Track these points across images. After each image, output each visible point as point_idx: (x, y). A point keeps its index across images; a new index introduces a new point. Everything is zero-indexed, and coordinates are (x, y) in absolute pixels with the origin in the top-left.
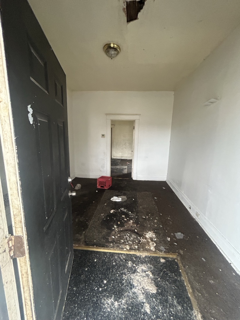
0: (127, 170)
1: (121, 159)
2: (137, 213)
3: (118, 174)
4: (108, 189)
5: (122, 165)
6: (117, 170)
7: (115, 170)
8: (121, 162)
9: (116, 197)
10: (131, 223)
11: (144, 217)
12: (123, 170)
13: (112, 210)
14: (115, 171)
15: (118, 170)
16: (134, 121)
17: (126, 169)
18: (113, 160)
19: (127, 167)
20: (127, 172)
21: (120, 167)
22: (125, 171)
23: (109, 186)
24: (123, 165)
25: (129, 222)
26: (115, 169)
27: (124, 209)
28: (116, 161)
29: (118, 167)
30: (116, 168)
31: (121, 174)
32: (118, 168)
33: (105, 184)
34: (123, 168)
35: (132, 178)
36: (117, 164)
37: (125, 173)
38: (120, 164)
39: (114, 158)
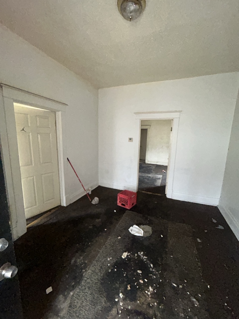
0: (161, 181)
1: (156, 165)
2: (164, 270)
3: (149, 186)
4: (130, 210)
5: (156, 173)
6: (148, 179)
7: (145, 180)
8: (155, 168)
9: (137, 227)
10: (149, 293)
11: (175, 285)
12: (155, 180)
13: (126, 252)
15: (150, 180)
16: (172, 121)
18: (147, 165)
19: (161, 176)
20: (160, 185)
21: (153, 175)
22: (159, 183)
23: (133, 204)
24: (158, 173)
25: (147, 292)
26: (146, 178)
27: (143, 255)
28: (151, 167)
29: (150, 175)
30: (147, 176)
31: (153, 186)
32: (150, 177)
33: (127, 202)
34: (156, 178)
35: (166, 194)
36: (150, 171)
37: (157, 185)
38: (154, 172)
39: (148, 163)
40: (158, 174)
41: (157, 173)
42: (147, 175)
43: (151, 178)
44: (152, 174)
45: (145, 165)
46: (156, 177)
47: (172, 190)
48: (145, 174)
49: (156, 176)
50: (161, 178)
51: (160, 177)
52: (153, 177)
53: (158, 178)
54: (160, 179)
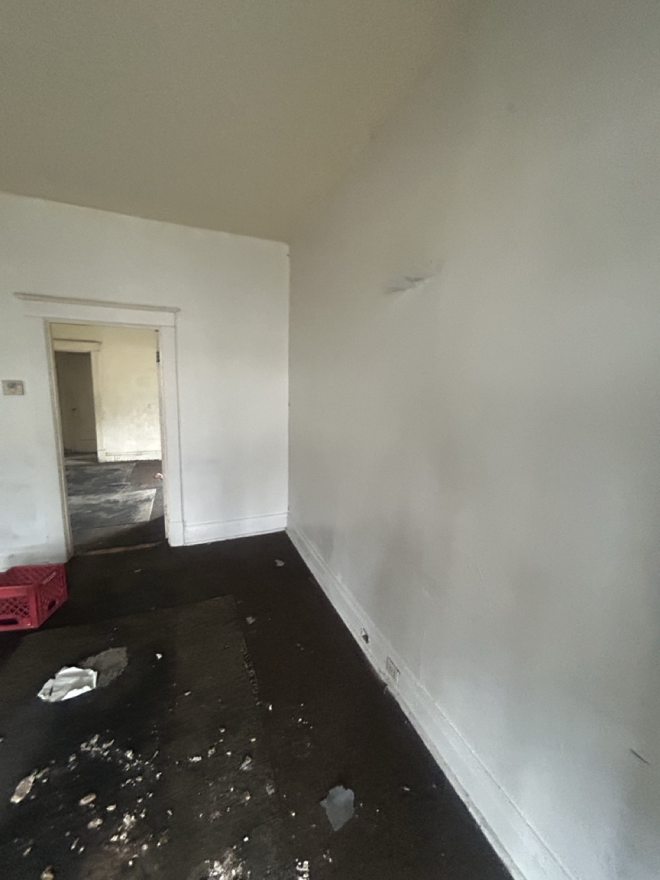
0: (151, 507)
1: (136, 461)
3: (112, 530)
4: (42, 628)
5: (138, 486)
6: (109, 511)
7: (99, 514)
8: (133, 472)
9: (72, 670)
10: (123, 837)
11: (197, 759)
12: (134, 507)
13: (28, 775)
14: (103, 515)
15: (115, 512)
17: (148, 500)
18: (105, 467)
19: (153, 492)
20: (151, 516)
21: (127, 494)
22: (145, 514)
23: (52, 604)
24: (142, 486)
25: (115, 838)
26: (103, 509)
27: (100, 742)
29: (117, 497)
30: (108, 502)
31: (126, 527)
32: (116, 502)
33: (25, 607)
34: (137, 500)
35: (167, 539)
36: (118, 483)
37: (141, 521)
38: (129, 483)
39: (108, 461)
40: (142, 489)
41: (141, 484)
42: (104, 498)
43: (120, 504)
44: (124, 492)
45: (95, 469)
46: (136, 497)
47: (183, 521)
48: (97, 497)
49: (135, 495)
50: (151, 497)
51: (149, 496)
52: (127, 501)
53: (143, 499)
54: (151, 501)
